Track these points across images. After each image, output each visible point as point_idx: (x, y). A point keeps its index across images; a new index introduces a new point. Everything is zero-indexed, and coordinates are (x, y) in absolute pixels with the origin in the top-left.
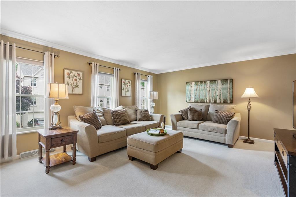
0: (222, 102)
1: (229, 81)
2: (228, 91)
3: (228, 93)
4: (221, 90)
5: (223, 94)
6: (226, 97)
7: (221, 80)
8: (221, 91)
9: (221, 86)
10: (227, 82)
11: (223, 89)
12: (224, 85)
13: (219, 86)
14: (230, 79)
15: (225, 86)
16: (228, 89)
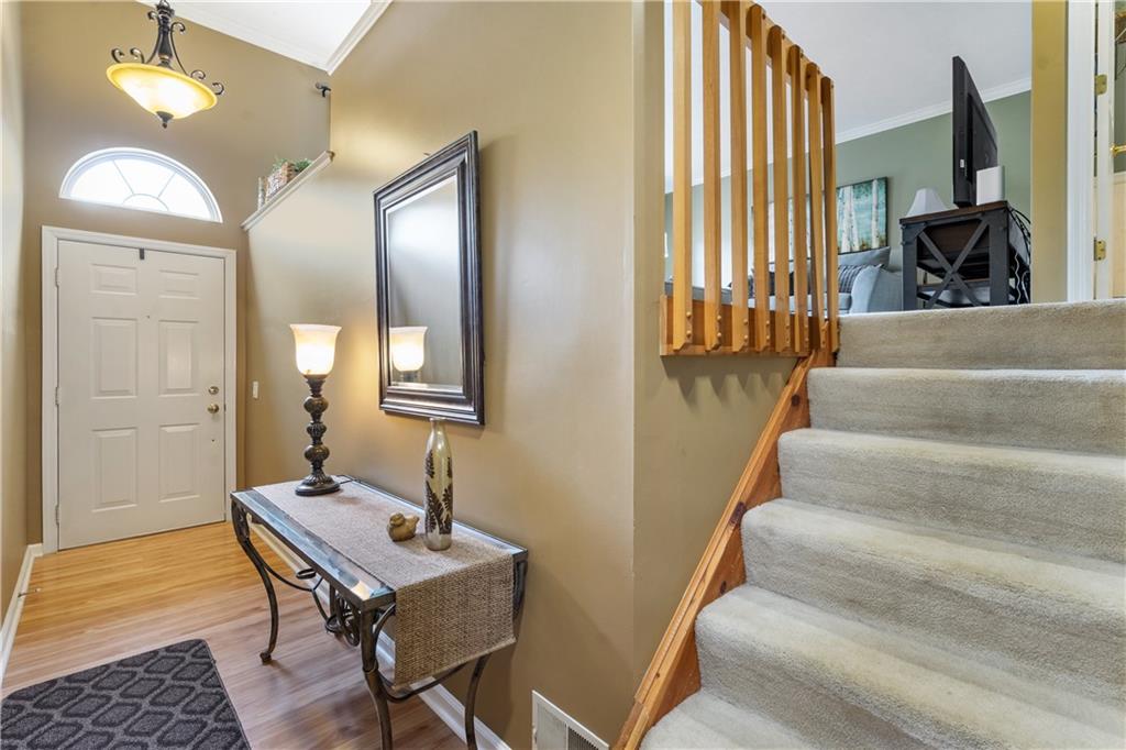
0: (857, 248)
1: (875, 184)
2: (874, 213)
3: (874, 219)
4: (853, 213)
5: (858, 224)
6: (867, 233)
7: (854, 185)
8: (853, 217)
9: (854, 202)
10: (871, 188)
11: (859, 210)
12: (863, 197)
13: (847, 204)
14: (878, 180)
15: (864, 201)
16: (874, 209)
